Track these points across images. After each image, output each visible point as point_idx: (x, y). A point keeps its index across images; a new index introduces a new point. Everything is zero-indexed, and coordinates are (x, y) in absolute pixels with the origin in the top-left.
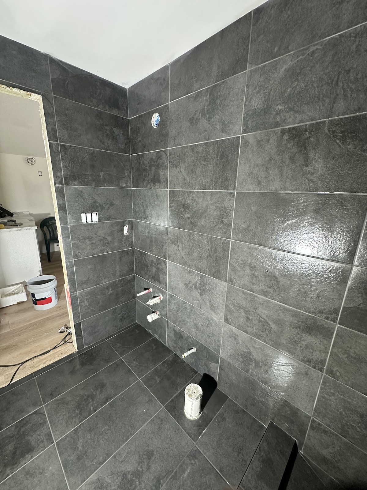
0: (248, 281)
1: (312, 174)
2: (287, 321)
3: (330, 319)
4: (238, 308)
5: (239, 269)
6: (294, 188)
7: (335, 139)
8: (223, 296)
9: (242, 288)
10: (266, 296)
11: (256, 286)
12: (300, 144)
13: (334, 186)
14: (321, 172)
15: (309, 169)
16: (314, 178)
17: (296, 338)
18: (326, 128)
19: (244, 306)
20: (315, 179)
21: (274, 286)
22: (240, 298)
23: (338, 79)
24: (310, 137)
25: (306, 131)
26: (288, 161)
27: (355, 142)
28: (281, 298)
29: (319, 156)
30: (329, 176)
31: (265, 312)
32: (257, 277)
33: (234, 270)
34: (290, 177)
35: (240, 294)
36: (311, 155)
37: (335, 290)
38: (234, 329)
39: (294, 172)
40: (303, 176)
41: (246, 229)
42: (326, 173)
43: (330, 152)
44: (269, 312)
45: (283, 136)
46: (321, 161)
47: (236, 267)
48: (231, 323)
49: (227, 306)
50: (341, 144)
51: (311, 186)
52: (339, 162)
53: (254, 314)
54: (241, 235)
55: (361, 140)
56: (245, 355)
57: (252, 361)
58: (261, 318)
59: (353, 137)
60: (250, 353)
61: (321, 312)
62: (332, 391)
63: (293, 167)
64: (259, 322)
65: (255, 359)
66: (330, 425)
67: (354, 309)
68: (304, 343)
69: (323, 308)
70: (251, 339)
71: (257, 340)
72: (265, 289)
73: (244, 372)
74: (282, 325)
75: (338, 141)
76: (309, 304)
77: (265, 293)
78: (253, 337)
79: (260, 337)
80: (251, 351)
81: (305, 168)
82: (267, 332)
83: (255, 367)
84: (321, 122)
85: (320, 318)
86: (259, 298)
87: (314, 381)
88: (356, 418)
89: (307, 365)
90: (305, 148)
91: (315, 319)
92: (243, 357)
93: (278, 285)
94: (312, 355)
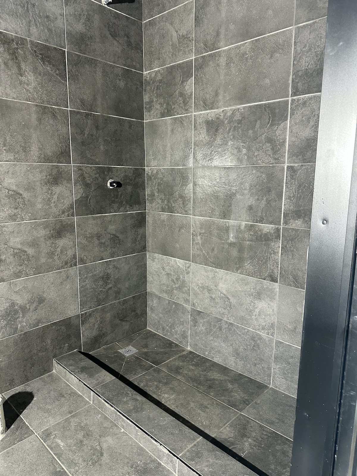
1: (28, 85)
2: (41, 237)
3: (70, 215)
7: (37, 58)
10: (15, 220)
12: (11, 51)
13: (46, 99)
14: (34, 84)
15: (23, 79)
16: (30, 88)
17: (52, 249)
18: (29, 45)
20: (31, 91)
21: (20, 204)
23: (28, 6)
24: (17, 49)
25: (13, 40)
26: (3, 66)
27: (51, 66)
28: (30, 215)
29: (29, 69)
30: (40, 90)
31: (18, 239)
34: (9, 82)
36: (23, 66)
37: (67, 189)
39: (12, 79)
40: (21, 85)
42: (38, 86)
43: (37, 68)
44: (22, 237)
46: (32, 74)
50: (42, 64)
51: (30, 96)
52: (45, 79)
53: (6, 250)
55: (53, 66)
56: (7, 312)
57: (18, 313)
58: (15, 251)
59: (48, 61)
60: (13, 304)
61: (63, 212)
62: (86, 276)
63: (9, 73)
64: (14, 257)
65: (20, 307)
66: (91, 307)
67: (80, 199)
68: (59, 249)
69: (64, 208)
70: (10, 285)
71: (17, 280)
72: (12, 213)
73: (11, 337)
74: (38, 244)
75: (40, 61)
76: (54, 210)
77: (13, 218)
78: (13, 280)
79: (19, 274)
80: (14, 301)
81: (20, 78)
82: (26, 262)
83: (23, 317)
84: (23, 38)
85: (64, 218)
86: (7, 227)
87: (74, 279)
88: (101, 283)
89: (66, 269)
90: (16, 57)
91: (61, 221)
92: (6, 317)
93: (24, 201)
94: (67, 256)
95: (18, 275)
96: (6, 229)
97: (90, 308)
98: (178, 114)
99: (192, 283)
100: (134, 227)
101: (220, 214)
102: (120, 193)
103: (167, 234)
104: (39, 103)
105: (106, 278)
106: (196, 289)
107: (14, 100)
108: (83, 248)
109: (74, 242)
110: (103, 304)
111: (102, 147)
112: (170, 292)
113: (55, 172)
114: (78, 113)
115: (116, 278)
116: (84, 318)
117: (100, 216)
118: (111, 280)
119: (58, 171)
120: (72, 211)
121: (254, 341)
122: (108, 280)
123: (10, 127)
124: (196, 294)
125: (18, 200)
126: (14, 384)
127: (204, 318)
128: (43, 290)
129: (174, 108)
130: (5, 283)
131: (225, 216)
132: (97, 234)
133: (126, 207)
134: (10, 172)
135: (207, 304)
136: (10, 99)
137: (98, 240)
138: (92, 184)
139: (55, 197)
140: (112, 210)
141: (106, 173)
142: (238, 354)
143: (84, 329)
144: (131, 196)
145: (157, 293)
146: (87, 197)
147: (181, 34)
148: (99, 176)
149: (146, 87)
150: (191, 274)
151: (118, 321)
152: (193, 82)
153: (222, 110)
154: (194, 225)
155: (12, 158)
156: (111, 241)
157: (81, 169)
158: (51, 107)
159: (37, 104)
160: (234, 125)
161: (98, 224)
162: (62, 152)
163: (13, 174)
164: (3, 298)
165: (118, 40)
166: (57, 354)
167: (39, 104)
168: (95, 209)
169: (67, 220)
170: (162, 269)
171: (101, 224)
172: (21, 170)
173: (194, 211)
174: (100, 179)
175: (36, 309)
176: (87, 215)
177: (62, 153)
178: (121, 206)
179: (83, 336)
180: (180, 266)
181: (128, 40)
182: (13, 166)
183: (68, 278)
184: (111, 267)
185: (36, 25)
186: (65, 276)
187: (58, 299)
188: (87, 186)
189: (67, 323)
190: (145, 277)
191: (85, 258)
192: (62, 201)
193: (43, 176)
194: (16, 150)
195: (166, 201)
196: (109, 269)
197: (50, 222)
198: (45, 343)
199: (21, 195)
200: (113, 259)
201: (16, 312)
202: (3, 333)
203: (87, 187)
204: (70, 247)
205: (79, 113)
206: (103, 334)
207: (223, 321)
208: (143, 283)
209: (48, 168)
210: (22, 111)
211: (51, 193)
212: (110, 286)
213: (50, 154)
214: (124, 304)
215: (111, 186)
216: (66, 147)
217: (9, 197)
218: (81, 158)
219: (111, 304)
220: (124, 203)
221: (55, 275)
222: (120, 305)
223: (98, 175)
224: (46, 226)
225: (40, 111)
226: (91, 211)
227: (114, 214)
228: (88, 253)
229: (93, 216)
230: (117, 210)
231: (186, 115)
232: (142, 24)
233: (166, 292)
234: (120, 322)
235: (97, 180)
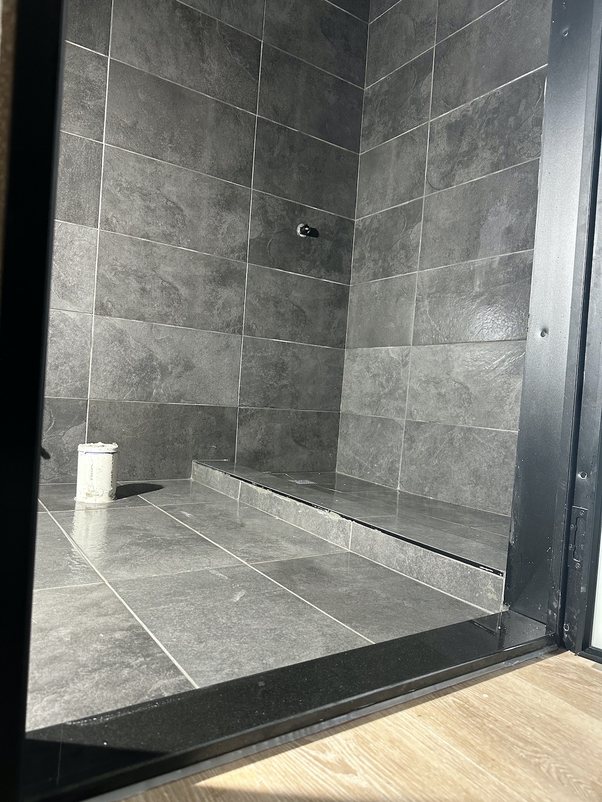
0: (139, 220)
1: (209, 74)
2: (200, 277)
3: (241, 258)
4: (123, 276)
5: (122, 198)
6: (192, 85)
7: (225, 44)
8: (89, 258)
9: (131, 235)
10: (169, 242)
11: (153, 227)
12: (195, 31)
13: (229, 96)
14: (217, 76)
15: (205, 66)
16: (212, 79)
17: (211, 298)
18: (217, 28)
19: (135, 268)
20: (213, 82)
21: (179, 223)
22: (127, 254)
24: (203, 29)
25: (199, 19)
26: (183, 46)
27: (241, 57)
28: (190, 240)
29: (214, 55)
30: (224, 83)
31: (169, 269)
32: (153, 211)
33: (114, 202)
34: (187, 67)
35: (126, 247)
36: (207, 51)
37: (242, 220)
38: (118, 322)
39: (191, 63)
40: (201, 73)
41: (130, 127)
42: (221, 78)
43: (223, 57)
44: (175, 268)
45: (175, 10)
46: (216, 62)
47: (116, 195)
48: (111, 311)
49: (101, 277)
50: (231, 53)
51: (210, 88)
52: (231, 72)
53: (153, 279)
54: (122, 136)
56: (142, 366)
57: (155, 372)
58: (164, 283)
59: (238, 51)
60: (151, 357)
61: (232, 252)
62: (252, 354)
63: (189, 56)
64: (162, 292)
65: (160, 365)
66: (254, 403)
67: (257, 240)
68: (220, 302)
69: (234, 245)
70: (151, 328)
71: (161, 325)
72: (167, 231)
73: (142, 404)
74: (194, 285)
75: (228, 49)
76: (221, 244)
77: (167, 237)
78: (155, 322)
79: (165, 318)
80: (153, 352)
81: (201, 64)
82: (175, 304)
83: (162, 380)
84: (211, 18)
85: (232, 259)
86: (158, 247)
87: (235, 351)
88: (272, 372)
89: (226, 334)
90: (200, 39)
91: (228, 263)
92: (140, 372)
93: (184, 220)
94: (230, 316)
95: (163, 318)
96: (157, 250)
97: (254, 405)
98: (408, 129)
99: (410, 379)
100: (329, 305)
101: (461, 255)
102: (314, 247)
103: (378, 313)
104: (220, 99)
105: (281, 368)
106: (416, 387)
107: (190, 89)
108: (253, 311)
109: (241, 298)
110: (272, 406)
111: (295, 176)
112: (375, 404)
113: (228, 193)
114: (268, 123)
115: (295, 373)
116: (245, 417)
117: (282, 272)
118: (288, 374)
119: (233, 193)
120: (243, 253)
121: (506, 447)
122: (282, 372)
123: (181, 121)
124: (415, 396)
125: (177, 216)
126: (134, 474)
127: (425, 433)
128: (193, 352)
129: (404, 122)
130: (145, 324)
131: (469, 256)
132: (274, 297)
133: (319, 271)
134: (173, 177)
135: (433, 408)
136: (185, 87)
137: (275, 306)
138: (275, 223)
139: (225, 226)
140: (299, 269)
141: (297, 213)
142: (478, 477)
143: (241, 434)
144: (329, 257)
145: (355, 411)
146: (267, 240)
147: (418, 21)
148: (287, 214)
149: (366, 106)
150: (410, 365)
151: (290, 441)
152: (432, 79)
153: (470, 103)
154: (420, 284)
155: (178, 160)
156: (293, 314)
157: (263, 198)
158: (234, 108)
159: (218, 100)
160: (487, 118)
161: (277, 283)
162: (241, 168)
163: (175, 180)
164: (139, 344)
165: (332, 40)
166: (199, 454)
167: (220, 101)
168: (276, 259)
169: (237, 264)
170: (365, 370)
171: (282, 284)
172: (186, 178)
173: (421, 263)
174: (287, 219)
175: (179, 376)
176: (264, 265)
177: (241, 170)
178: (313, 266)
179: (239, 443)
180: (395, 357)
181: (346, 44)
182: (177, 171)
183: (228, 347)
184: (289, 353)
185: (229, 6)
186: (224, 343)
187: (210, 372)
188: (268, 223)
189: (218, 413)
190: (340, 389)
191: (254, 327)
192: (233, 235)
193: (212, 194)
194: (184, 151)
195: (381, 261)
196: (287, 355)
197: (214, 260)
198: (185, 431)
199: (182, 210)
200: (293, 342)
201: (153, 370)
202: (133, 393)
203: (269, 225)
204: (235, 303)
205: (270, 124)
206: (268, 453)
207: (456, 429)
208: (335, 397)
209: (220, 185)
210: (198, 104)
211: (221, 220)
212: (285, 382)
213: (226, 167)
214: (303, 418)
215: (302, 233)
216: (247, 163)
217: (167, 208)
218: (265, 184)
219: (284, 411)
220: (318, 264)
221: (211, 336)
222: (297, 418)
223: (285, 213)
224: (208, 263)
225: (220, 109)
226: (270, 262)
227: (301, 275)
228: (259, 321)
229: (272, 269)
230: (306, 270)
231: (419, 126)
232: (368, 25)
233: (369, 406)
234: (294, 443)
235: (283, 219)
